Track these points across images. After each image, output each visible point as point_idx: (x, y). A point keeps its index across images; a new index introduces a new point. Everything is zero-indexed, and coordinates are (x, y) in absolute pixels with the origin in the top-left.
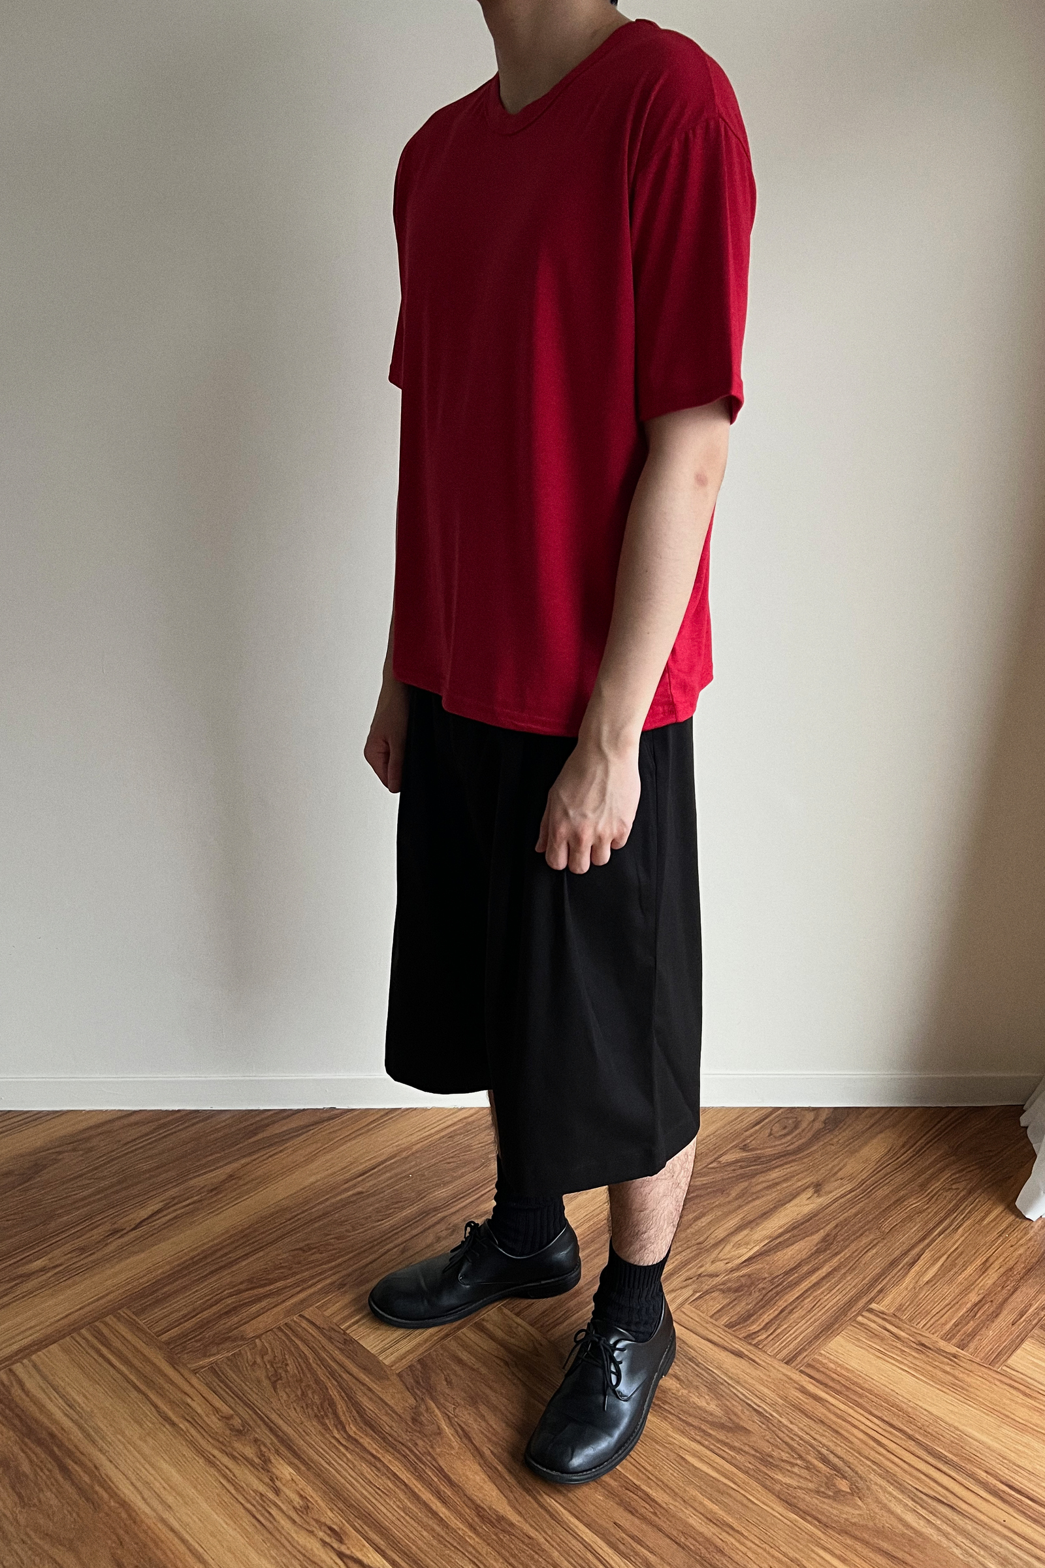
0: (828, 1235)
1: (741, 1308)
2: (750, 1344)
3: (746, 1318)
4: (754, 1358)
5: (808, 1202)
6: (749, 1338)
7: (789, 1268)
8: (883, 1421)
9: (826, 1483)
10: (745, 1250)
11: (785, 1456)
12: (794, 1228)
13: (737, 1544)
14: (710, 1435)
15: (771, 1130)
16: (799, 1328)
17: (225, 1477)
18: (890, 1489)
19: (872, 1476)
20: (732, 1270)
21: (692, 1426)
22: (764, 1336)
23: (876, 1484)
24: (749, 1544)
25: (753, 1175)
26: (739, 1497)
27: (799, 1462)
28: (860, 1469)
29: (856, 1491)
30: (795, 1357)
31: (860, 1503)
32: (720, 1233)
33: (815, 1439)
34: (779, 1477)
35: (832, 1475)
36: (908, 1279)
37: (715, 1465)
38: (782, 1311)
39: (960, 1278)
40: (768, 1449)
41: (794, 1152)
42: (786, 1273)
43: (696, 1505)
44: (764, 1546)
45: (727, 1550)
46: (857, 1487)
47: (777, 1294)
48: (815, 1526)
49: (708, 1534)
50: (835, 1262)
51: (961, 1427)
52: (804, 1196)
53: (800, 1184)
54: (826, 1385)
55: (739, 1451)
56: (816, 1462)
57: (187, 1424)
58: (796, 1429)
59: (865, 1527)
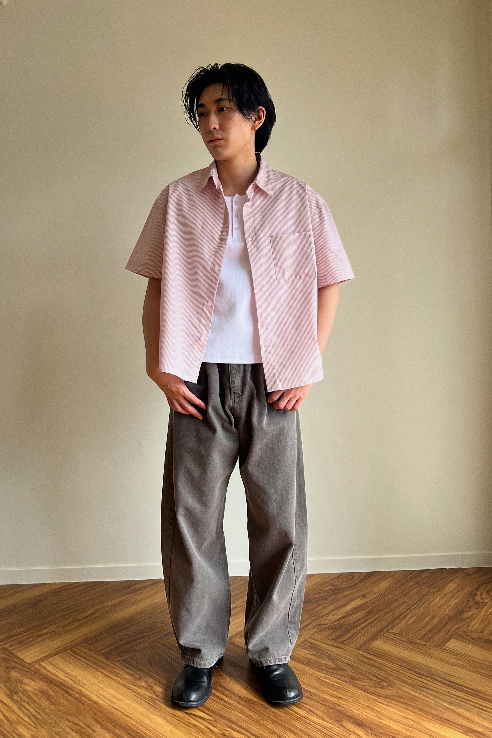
0: (369, 610)
1: (337, 634)
2: (342, 644)
3: (340, 636)
4: (345, 648)
5: (360, 601)
6: (341, 643)
7: (354, 621)
8: (398, 665)
9: (378, 684)
10: (337, 616)
11: (361, 677)
12: (355, 609)
13: (344, 703)
14: (330, 672)
15: (343, 580)
16: (361, 639)
17: (135, 693)
18: (403, 684)
19: (395, 681)
20: (332, 622)
21: (323, 669)
22: (348, 642)
24: (350, 703)
25: (337, 594)
26: (345, 690)
27: (366, 678)
28: (390, 679)
29: (389, 686)
30: (361, 647)
31: (391, 689)
32: (326, 611)
33: (372, 671)
34: (359, 683)
35: (380, 681)
36: (403, 623)
37: (333, 680)
38: (353, 634)
39: (424, 621)
40: (354, 675)
41: (353, 586)
42: (354, 622)
43: (327, 692)
44: (356, 703)
45: (341, 705)
46: (390, 684)
47: (351, 629)
48: (375, 696)
49: (333, 701)
50: (373, 618)
52: (358, 600)
53: (357, 595)
54: (374, 655)
55: (342, 676)
56: (373, 678)
57: (116, 677)
58: (364, 669)
59: (394, 696)
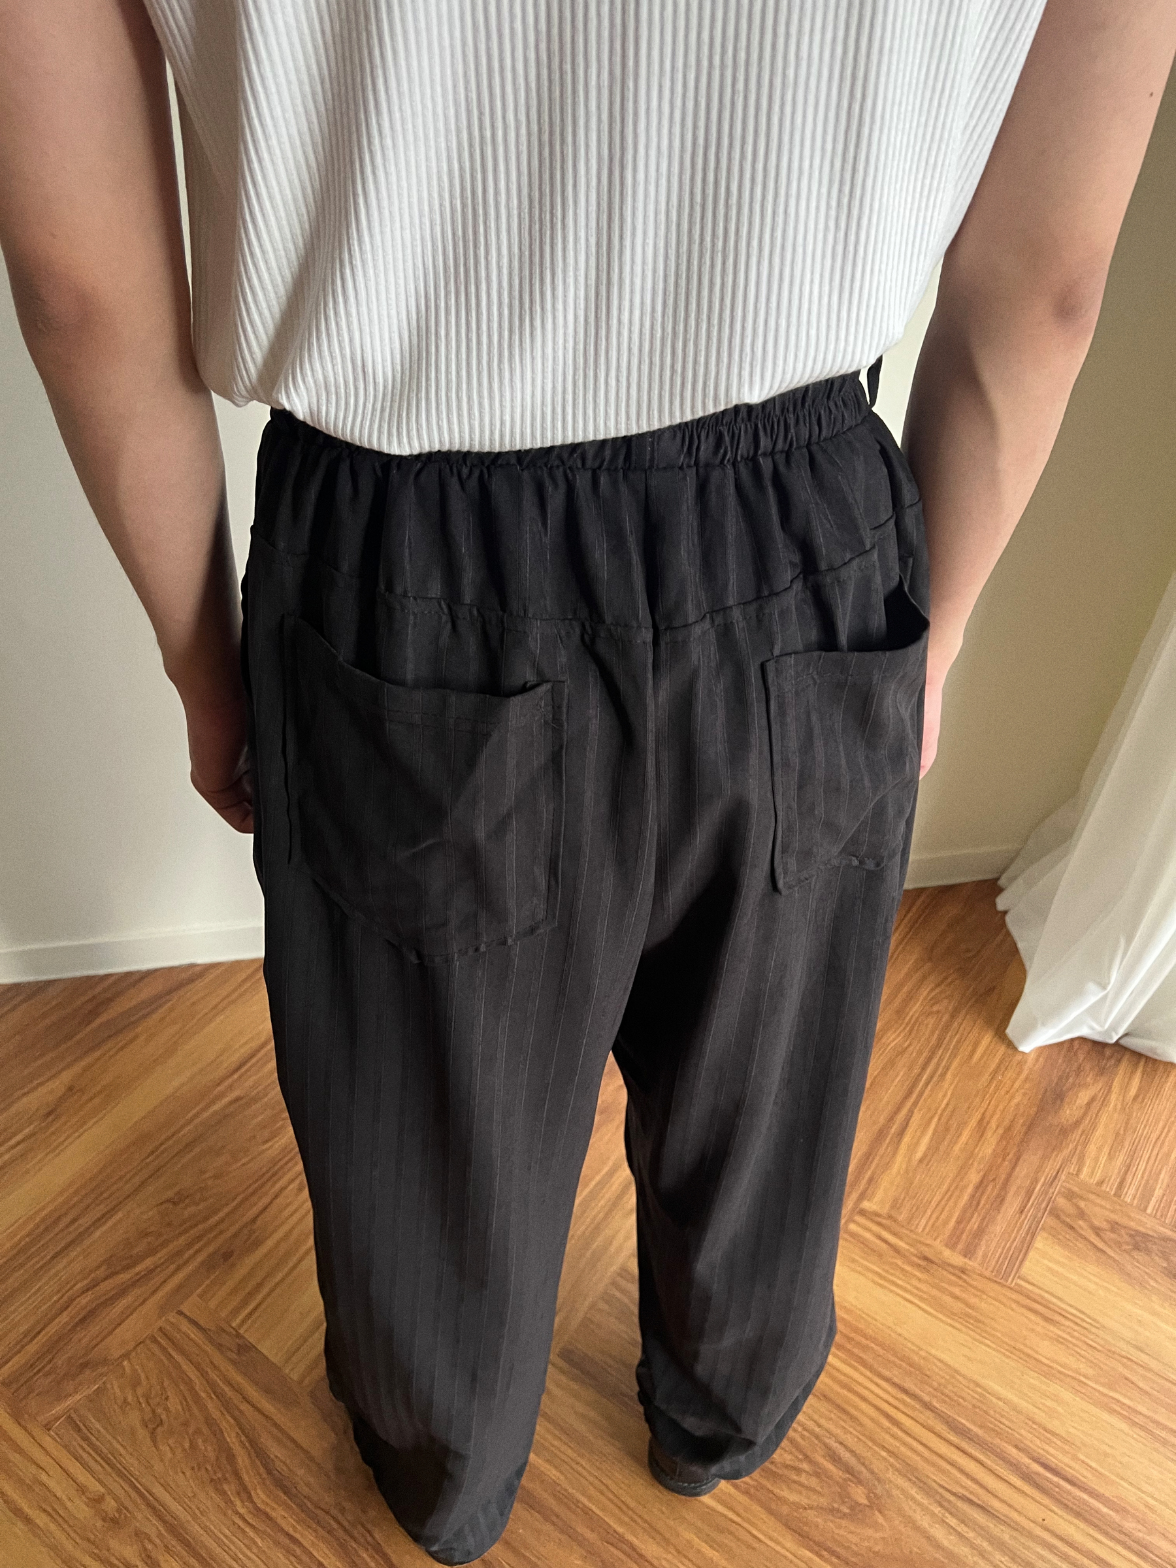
9: (839, 1495)
18: (913, 1491)
19: (890, 1475)
23: (898, 1487)
27: (805, 1466)
28: (877, 1466)
29: (874, 1503)
31: (880, 1520)
33: (819, 1426)
35: (845, 1480)
36: (899, 1158)
46: (876, 1495)
51: (983, 1382)
